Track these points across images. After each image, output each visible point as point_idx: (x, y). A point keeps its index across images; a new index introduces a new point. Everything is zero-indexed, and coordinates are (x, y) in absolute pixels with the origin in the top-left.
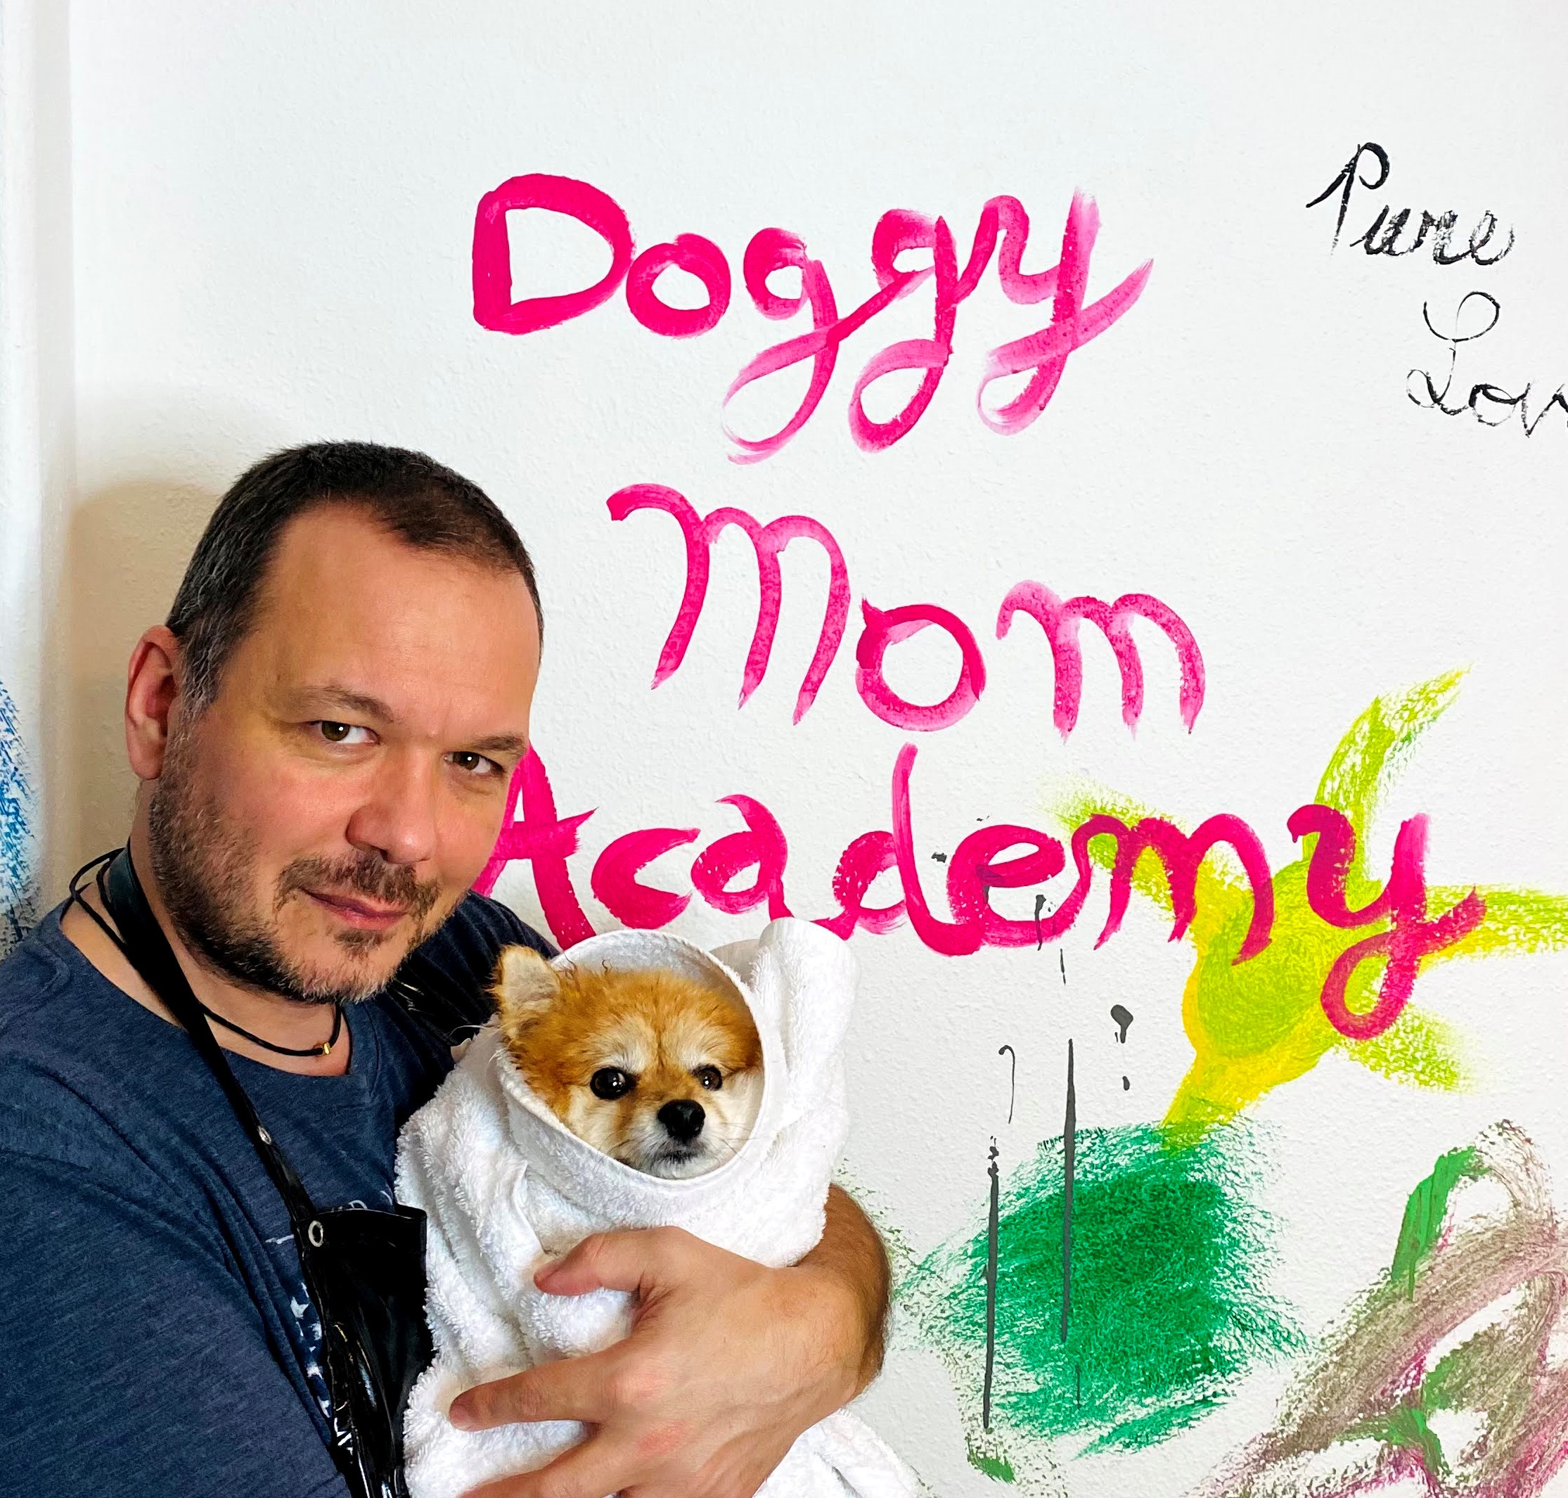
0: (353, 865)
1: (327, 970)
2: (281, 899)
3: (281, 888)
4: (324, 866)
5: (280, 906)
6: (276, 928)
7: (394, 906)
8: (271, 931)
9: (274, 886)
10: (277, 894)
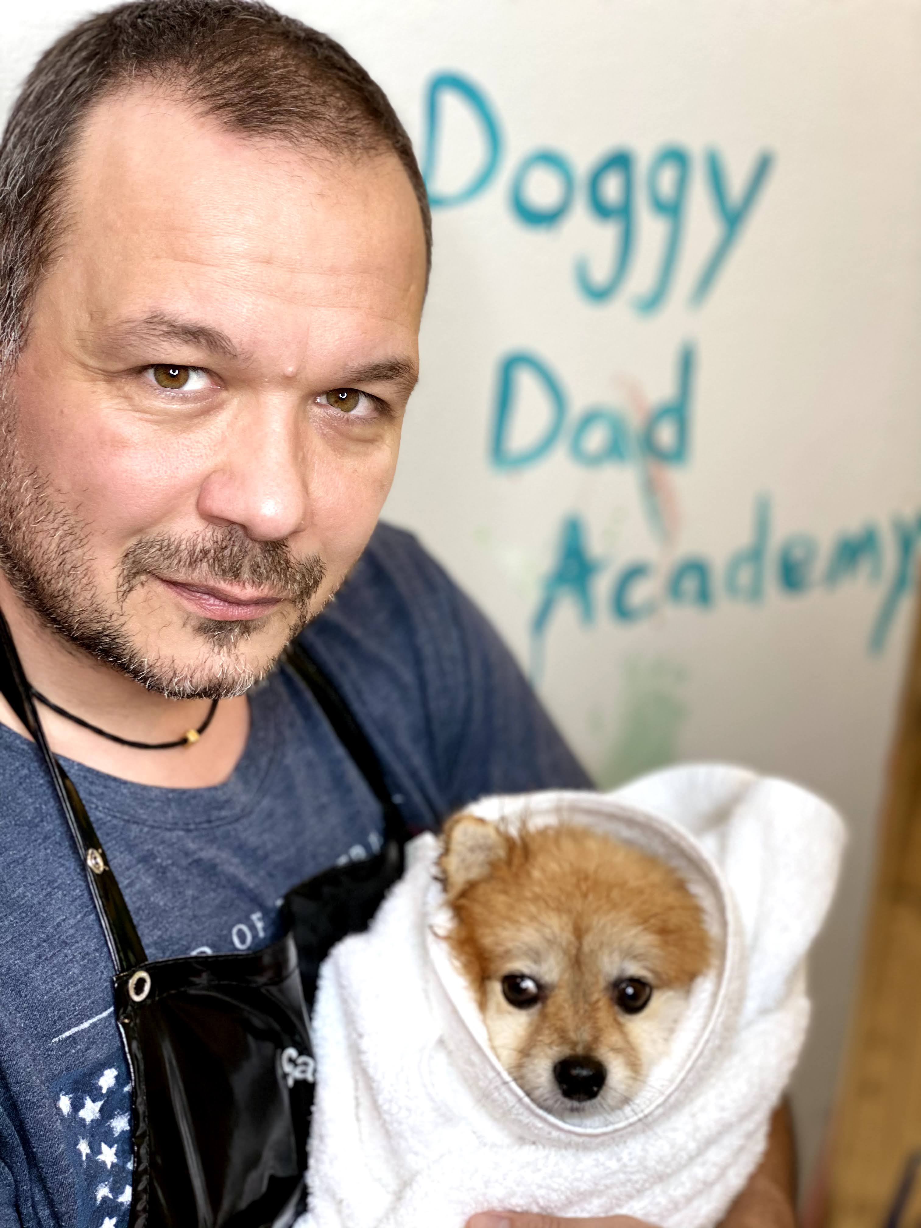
0: (208, 545)
1: (189, 666)
2: (126, 586)
3: (125, 572)
4: (173, 548)
5: (126, 593)
6: (122, 621)
7: (264, 591)
8: (117, 624)
9: (117, 571)
10: (121, 581)
